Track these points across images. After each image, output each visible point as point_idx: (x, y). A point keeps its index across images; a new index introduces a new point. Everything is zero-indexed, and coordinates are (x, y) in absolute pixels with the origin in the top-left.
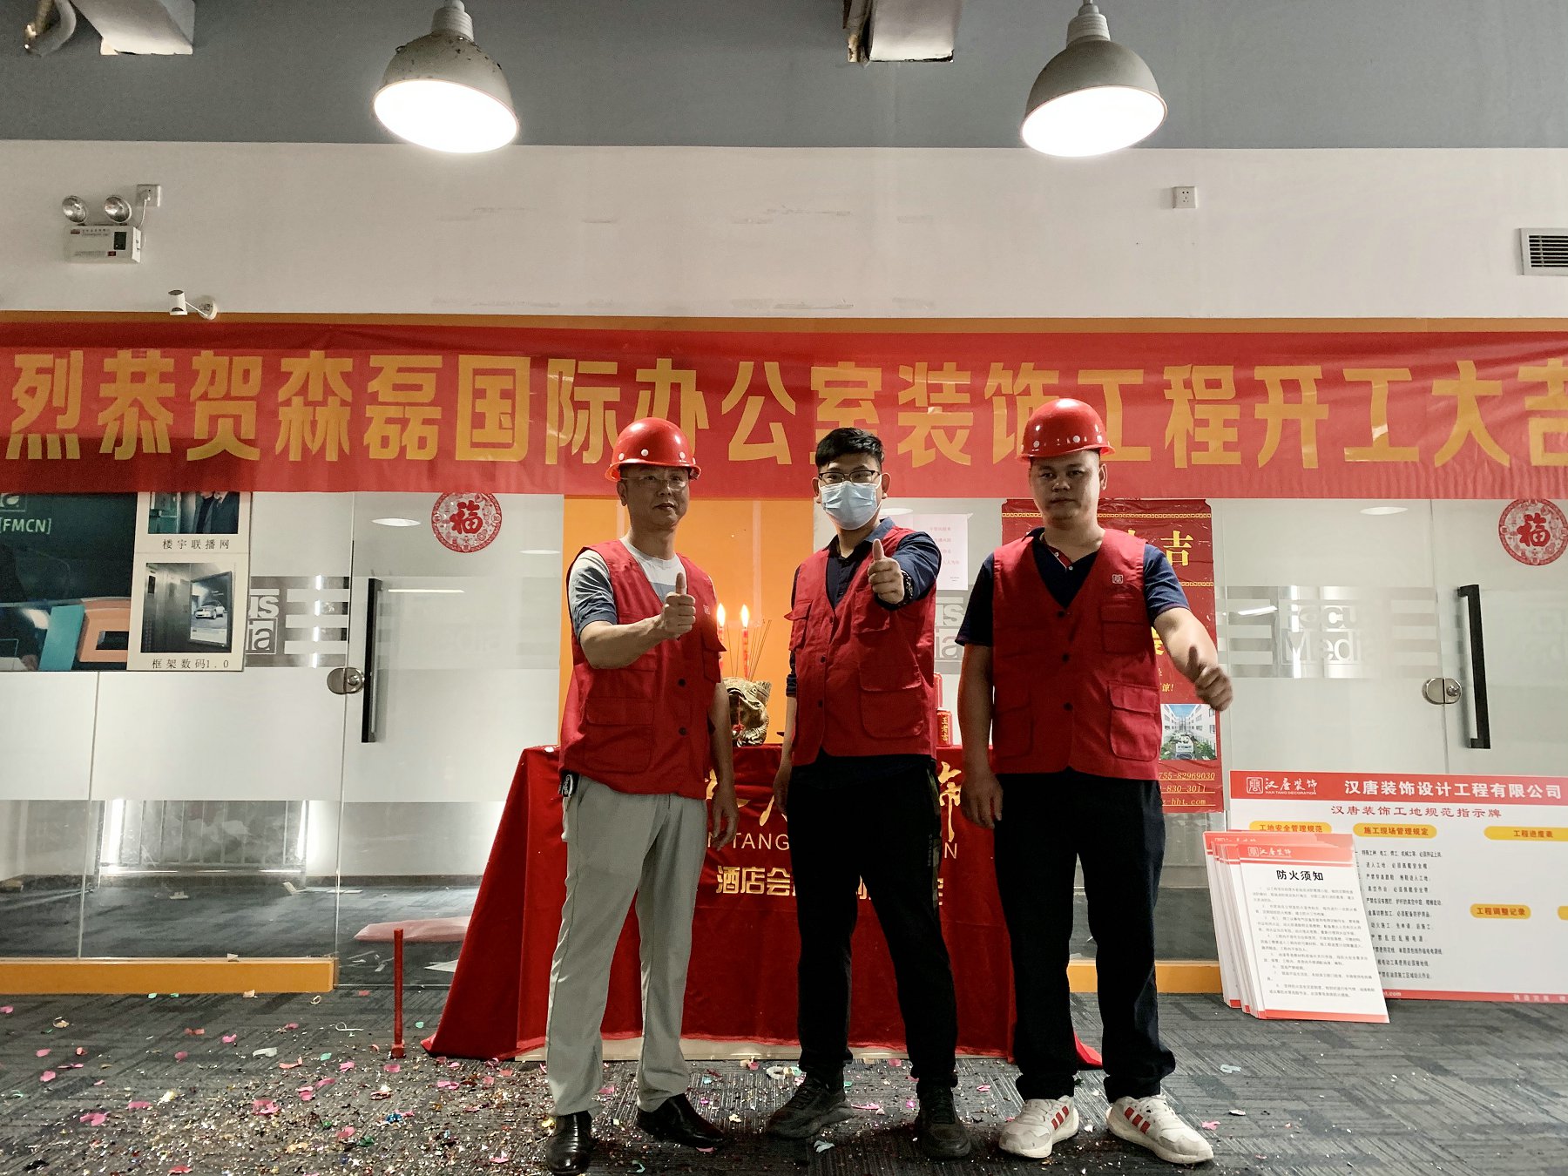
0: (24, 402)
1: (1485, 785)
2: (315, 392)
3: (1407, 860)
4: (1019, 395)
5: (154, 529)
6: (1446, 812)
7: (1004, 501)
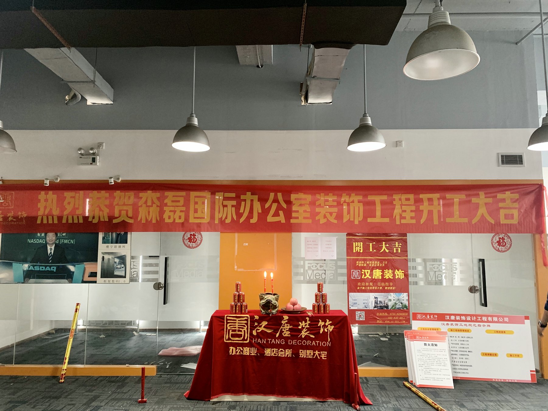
0: (67, 206)
1: (486, 317)
2: (149, 203)
3: (463, 339)
4: (351, 202)
5: (104, 242)
6: (474, 325)
7: (347, 233)
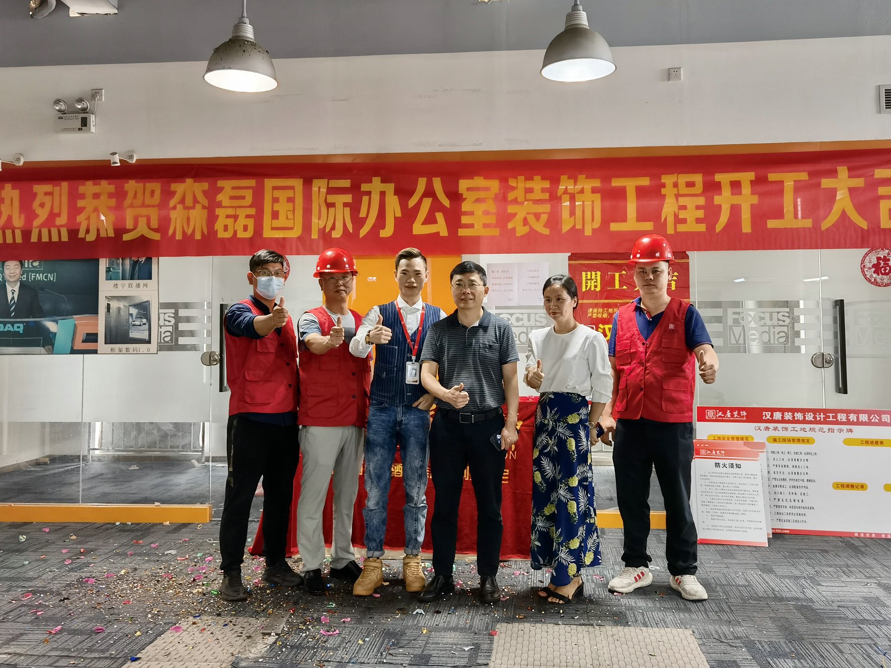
0: (39, 211)
1: (845, 415)
2: (189, 202)
3: (796, 457)
4: (578, 193)
5: (109, 278)
6: (821, 430)
7: (569, 254)
